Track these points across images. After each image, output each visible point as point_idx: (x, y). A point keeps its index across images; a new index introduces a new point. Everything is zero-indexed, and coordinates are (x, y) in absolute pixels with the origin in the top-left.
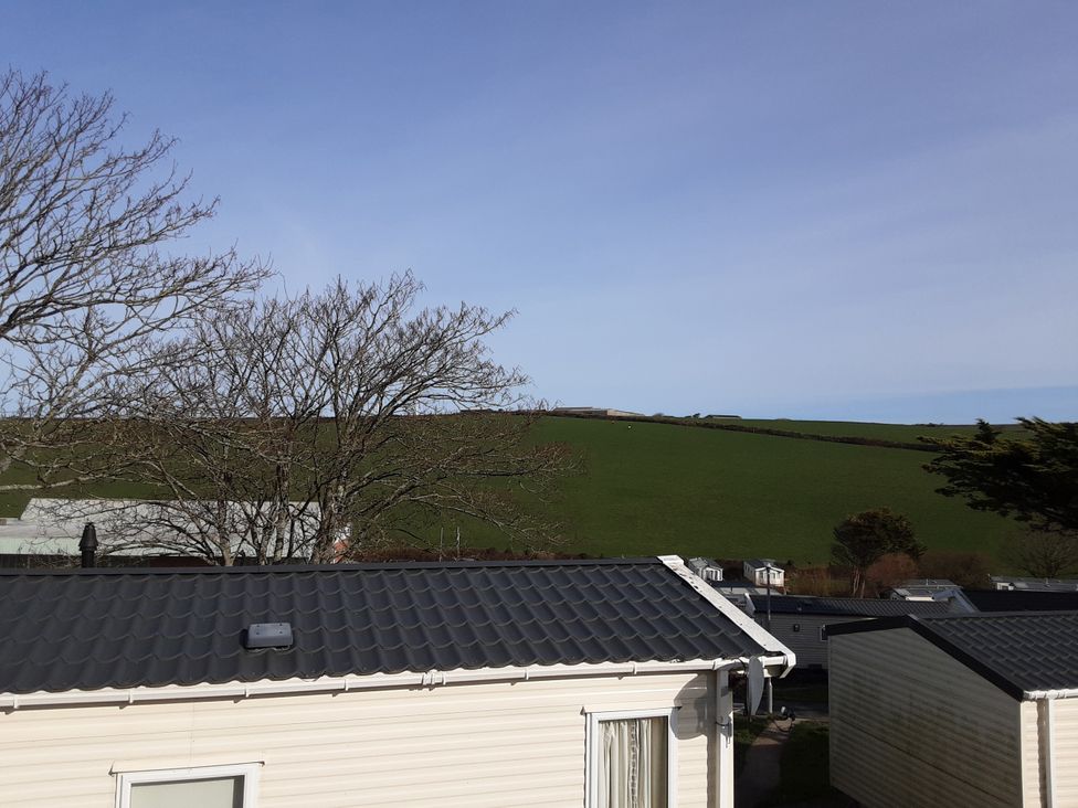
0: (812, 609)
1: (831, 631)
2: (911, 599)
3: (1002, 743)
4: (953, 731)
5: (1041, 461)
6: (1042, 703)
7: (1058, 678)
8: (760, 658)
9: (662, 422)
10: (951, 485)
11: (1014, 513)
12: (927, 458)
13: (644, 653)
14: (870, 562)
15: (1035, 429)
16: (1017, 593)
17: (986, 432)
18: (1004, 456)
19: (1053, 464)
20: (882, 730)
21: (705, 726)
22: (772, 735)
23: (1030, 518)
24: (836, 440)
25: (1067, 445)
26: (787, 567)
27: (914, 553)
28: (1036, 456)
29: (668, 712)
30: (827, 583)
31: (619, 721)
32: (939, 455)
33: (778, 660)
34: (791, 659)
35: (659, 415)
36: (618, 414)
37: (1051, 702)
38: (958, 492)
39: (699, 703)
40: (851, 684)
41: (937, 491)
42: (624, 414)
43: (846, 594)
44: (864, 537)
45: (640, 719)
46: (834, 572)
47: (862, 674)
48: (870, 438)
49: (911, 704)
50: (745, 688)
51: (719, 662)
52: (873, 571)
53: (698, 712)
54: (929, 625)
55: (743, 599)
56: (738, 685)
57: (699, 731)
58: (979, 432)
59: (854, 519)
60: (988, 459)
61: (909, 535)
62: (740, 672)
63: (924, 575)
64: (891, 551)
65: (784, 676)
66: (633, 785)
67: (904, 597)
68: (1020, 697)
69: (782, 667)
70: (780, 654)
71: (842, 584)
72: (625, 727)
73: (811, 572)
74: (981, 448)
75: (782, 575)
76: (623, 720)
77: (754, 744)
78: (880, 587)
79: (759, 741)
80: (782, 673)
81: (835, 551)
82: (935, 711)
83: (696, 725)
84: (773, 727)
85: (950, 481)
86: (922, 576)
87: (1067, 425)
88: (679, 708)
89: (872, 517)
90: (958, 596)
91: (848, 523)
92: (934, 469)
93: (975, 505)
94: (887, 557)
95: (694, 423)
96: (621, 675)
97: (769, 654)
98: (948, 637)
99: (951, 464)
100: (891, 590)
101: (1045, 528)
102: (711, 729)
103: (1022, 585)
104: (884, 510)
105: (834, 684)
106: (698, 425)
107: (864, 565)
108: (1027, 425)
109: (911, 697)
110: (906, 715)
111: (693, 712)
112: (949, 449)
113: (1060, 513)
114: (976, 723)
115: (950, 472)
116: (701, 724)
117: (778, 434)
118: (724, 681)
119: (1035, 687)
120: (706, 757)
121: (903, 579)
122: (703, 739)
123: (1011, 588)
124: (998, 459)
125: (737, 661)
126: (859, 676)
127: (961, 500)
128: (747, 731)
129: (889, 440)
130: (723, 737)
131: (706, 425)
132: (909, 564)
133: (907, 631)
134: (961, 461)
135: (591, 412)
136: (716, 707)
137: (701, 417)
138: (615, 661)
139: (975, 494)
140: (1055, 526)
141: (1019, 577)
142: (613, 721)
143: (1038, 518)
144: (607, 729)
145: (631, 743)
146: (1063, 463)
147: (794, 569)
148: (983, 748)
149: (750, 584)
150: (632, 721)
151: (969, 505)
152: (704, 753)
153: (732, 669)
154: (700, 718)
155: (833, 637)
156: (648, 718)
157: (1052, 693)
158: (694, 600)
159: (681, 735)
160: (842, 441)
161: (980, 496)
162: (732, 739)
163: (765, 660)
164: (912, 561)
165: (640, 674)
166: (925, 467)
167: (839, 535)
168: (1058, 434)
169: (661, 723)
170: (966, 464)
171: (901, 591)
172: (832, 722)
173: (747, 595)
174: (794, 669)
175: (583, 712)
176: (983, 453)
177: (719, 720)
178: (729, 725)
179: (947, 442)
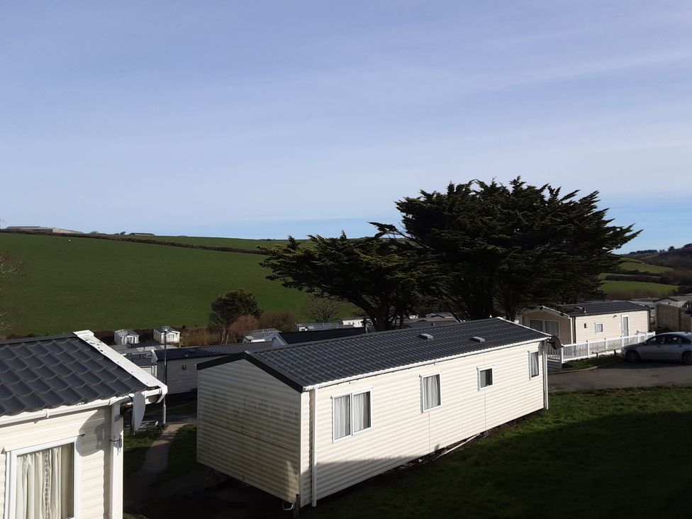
0: (193, 355)
1: (200, 367)
2: (254, 341)
3: (292, 418)
4: (267, 416)
5: (319, 259)
6: (312, 392)
7: (321, 377)
8: (143, 393)
9: (96, 238)
10: (275, 274)
11: (306, 288)
12: (263, 258)
13: (55, 401)
14: (232, 322)
15: (317, 242)
16: (309, 332)
17: (293, 243)
18: (301, 256)
19: (325, 261)
20: (228, 423)
21: (102, 444)
22: (165, 438)
23: (314, 291)
24: (215, 249)
25: (332, 250)
26: (182, 330)
27: (257, 314)
28: (317, 256)
29: (74, 440)
30: (206, 337)
31: (35, 453)
32: (268, 257)
33: (156, 392)
34: (164, 390)
35: (94, 233)
36: (62, 232)
37: (317, 391)
38: (278, 278)
39: (98, 429)
40: (211, 398)
41: (267, 278)
42: (66, 232)
43: (217, 343)
44: (229, 307)
45: (52, 449)
46: (211, 330)
47: (217, 391)
48: (235, 248)
49: (244, 404)
50: (131, 413)
51: (114, 400)
52: (233, 327)
53: (97, 436)
54: (256, 356)
55: (149, 354)
56: (126, 412)
57: (98, 448)
58: (289, 243)
59: (223, 297)
60: (293, 258)
61: (254, 304)
62: (128, 404)
63: (262, 326)
64: (244, 314)
65: (159, 401)
66: (47, 494)
67: (250, 340)
68: (301, 390)
69: (158, 396)
70: (157, 387)
71: (215, 337)
72: (40, 456)
73: (197, 331)
74: (290, 252)
75: (178, 335)
76: (38, 452)
77: (152, 446)
78: (237, 336)
79: (156, 443)
80: (158, 399)
81: (212, 317)
82: (257, 406)
83: (96, 444)
84: (166, 432)
85: (273, 272)
86: (261, 327)
87: (332, 239)
88: (83, 435)
89: (233, 295)
90: (277, 337)
91: (220, 299)
92: (265, 265)
93: (286, 285)
94: (242, 318)
95: (122, 239)
96: (35, 420)
97: (150, 389)
98: (265, 361)
99: (275, 262)
100: (243, 337)
101: (321, 296)
102: (107, 445)
103: (311, 328)
104: (241, 290)
105: (201, 399)
106: (123, 240)
107: (228, 324)
108: (313, 239)
109: (245, 400)
110: (241, 411)
111: (94, 436)
112: (274, 253)
113: (329, 287)
114: (278, 409)
115: (274, 267)
116: (100, 443)
117: (180, 245)
118: (117, 411)
119: (308, 384)
120: (103, 464)
121: (250, 330)
122: (101, 453)
123: (306, 330)
124: (299, 258)
125: (127, 397)
126: (216, 393)
127: (278, 282)
128: (147, 438)
129: (246, 249)
130: (115, 449)
131: (129, 240)
132: (253, 321)
133: (244, 361)
134: (281, 260)
135: (39, 230)
136: (110, 429)
137: (126, 234)
138: (30, 410)
139: (286, 278)
140: (326, 294)
141: (310, 323)
142: (31, 454)
143: (317, 290)
144: (25, 460)
145: (44, 466)
146: (330, 260)
147: (186, 331)
148: (282, 423)
149: (157, 343)
150: (45, 451)
151: (283, 285)
152: (102, 462)
153: (122, 403)
154: (99, 439)
155: (202, 371)
156: (58, 447)
157: (317, 385)
158: (99, 360)
159: (83, 453)
160: (218, 249)
161: (290, 279)
162: (122, 449)
163: (146, 393)
164: (255, 319)
165: (51, 417)
166: (261, 264)
167: (215, 307)
168: (328, 244)
169: (69, 449)
170: (282, 262)
171: (249, 337)
172: (199, 423)
173: (153, 351)
174: (166, 395)
175: (4, 452)
176: (291, 255)
177: (112, 439)
178: (120, 440)
179: (273, 249)
